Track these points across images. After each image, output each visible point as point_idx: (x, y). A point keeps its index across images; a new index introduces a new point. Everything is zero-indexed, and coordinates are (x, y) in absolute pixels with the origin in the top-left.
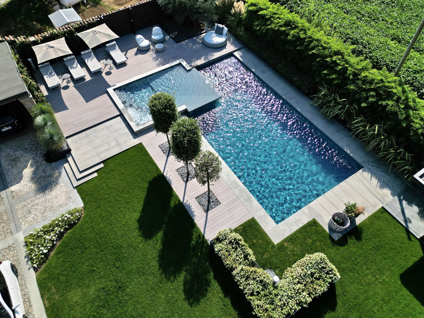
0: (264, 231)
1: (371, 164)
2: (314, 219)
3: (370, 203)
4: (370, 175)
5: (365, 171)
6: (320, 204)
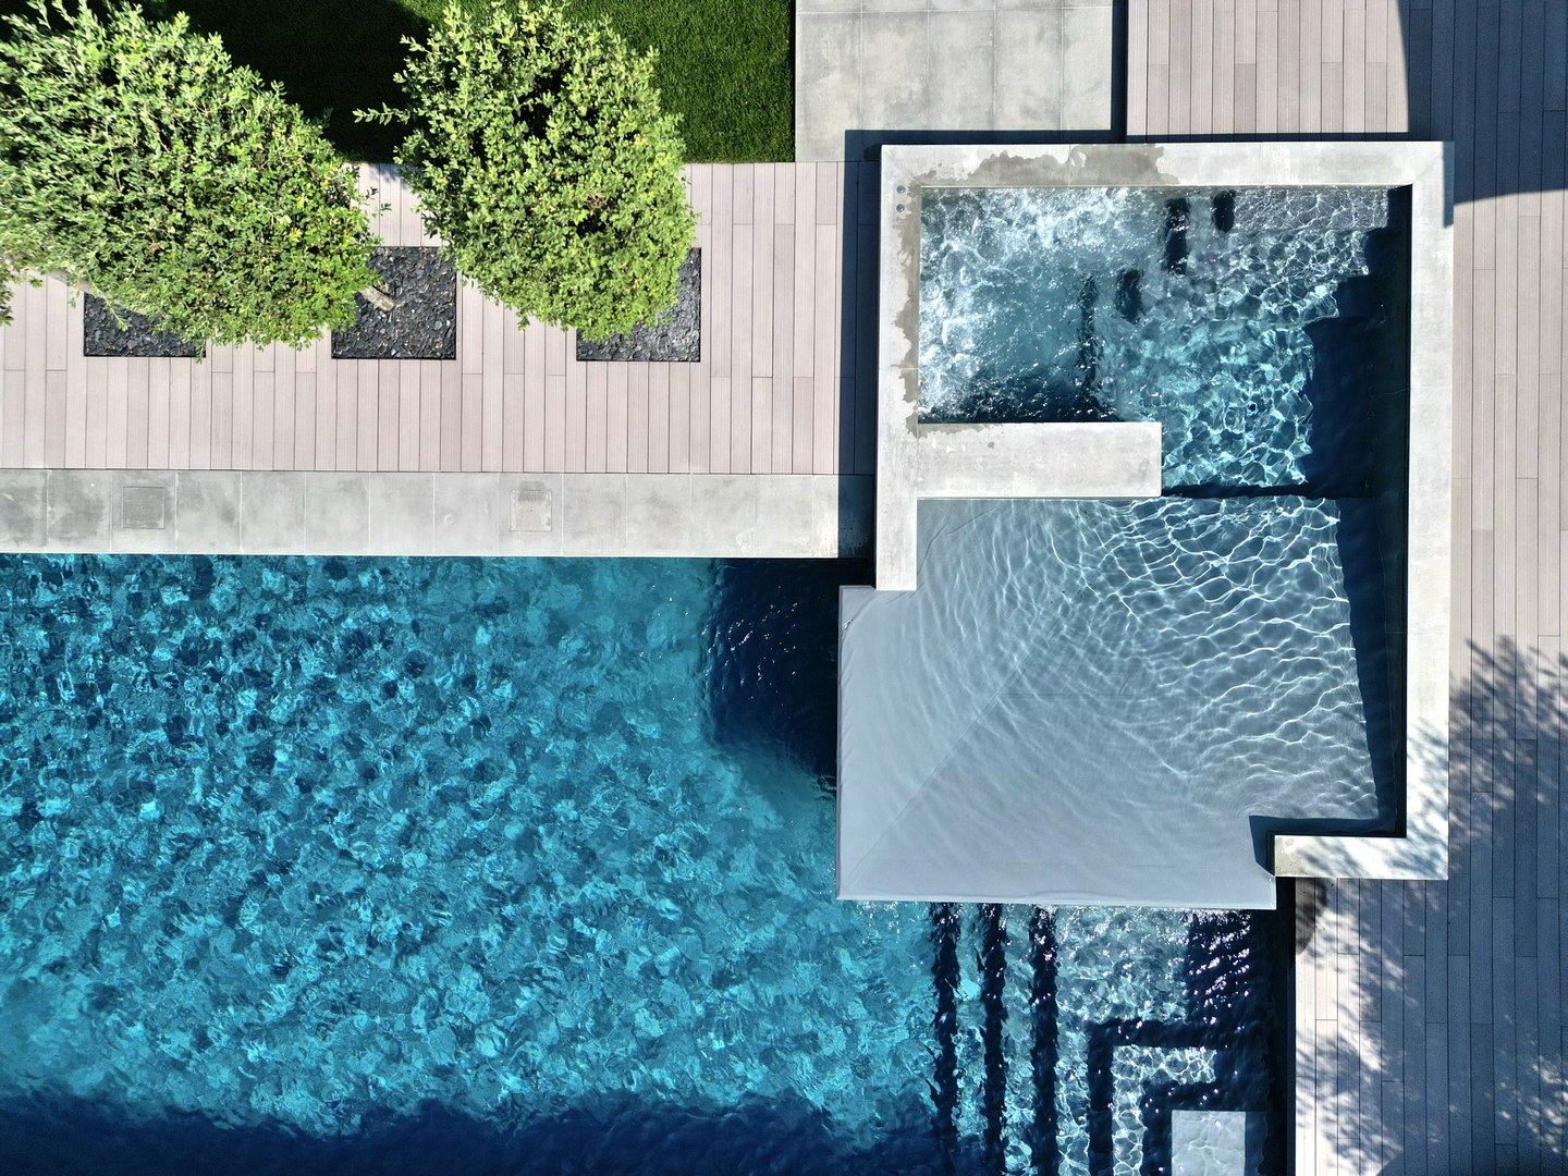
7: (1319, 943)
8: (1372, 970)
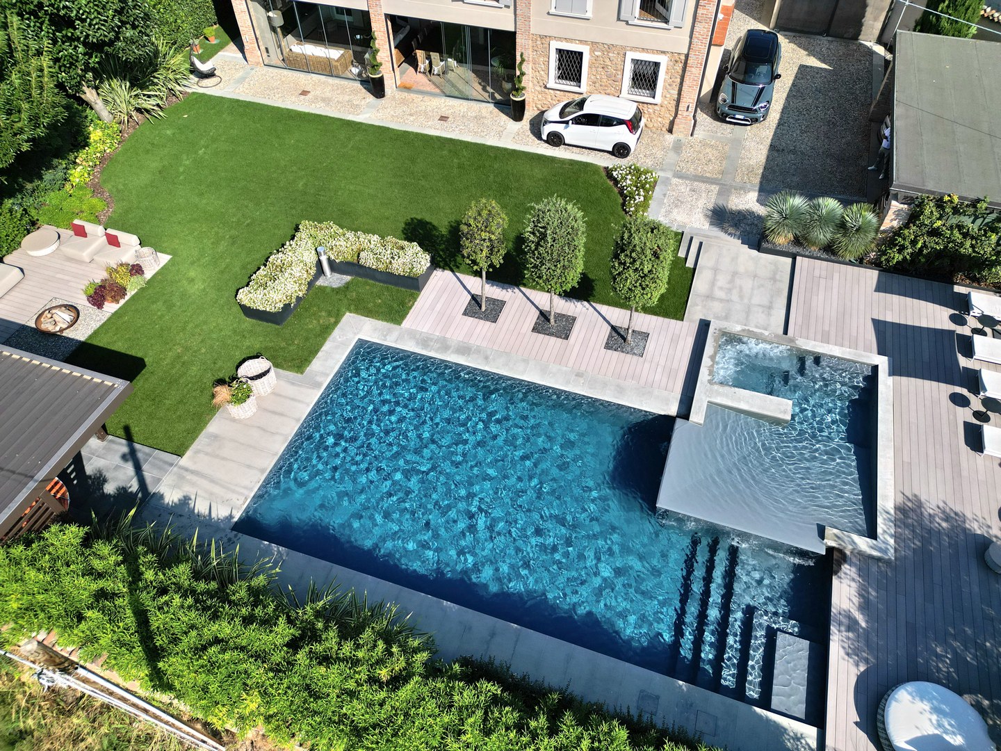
0: (373, 318)
2: (302, 374)
4: (214, 515)
5: (227, 518)
6: (299, 401)
7: (841, 574)
8: (863, 589)
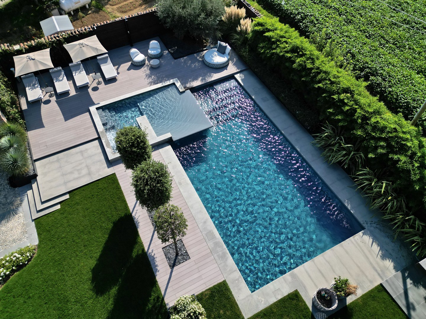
0: (235, 300)
1: (375, 225)
2: (297, 290)
3: (366, 277)
4: (371, 240)
5: (365, 234)
6: (307, 272)
7: (191, 86)
8: (191, 81)
